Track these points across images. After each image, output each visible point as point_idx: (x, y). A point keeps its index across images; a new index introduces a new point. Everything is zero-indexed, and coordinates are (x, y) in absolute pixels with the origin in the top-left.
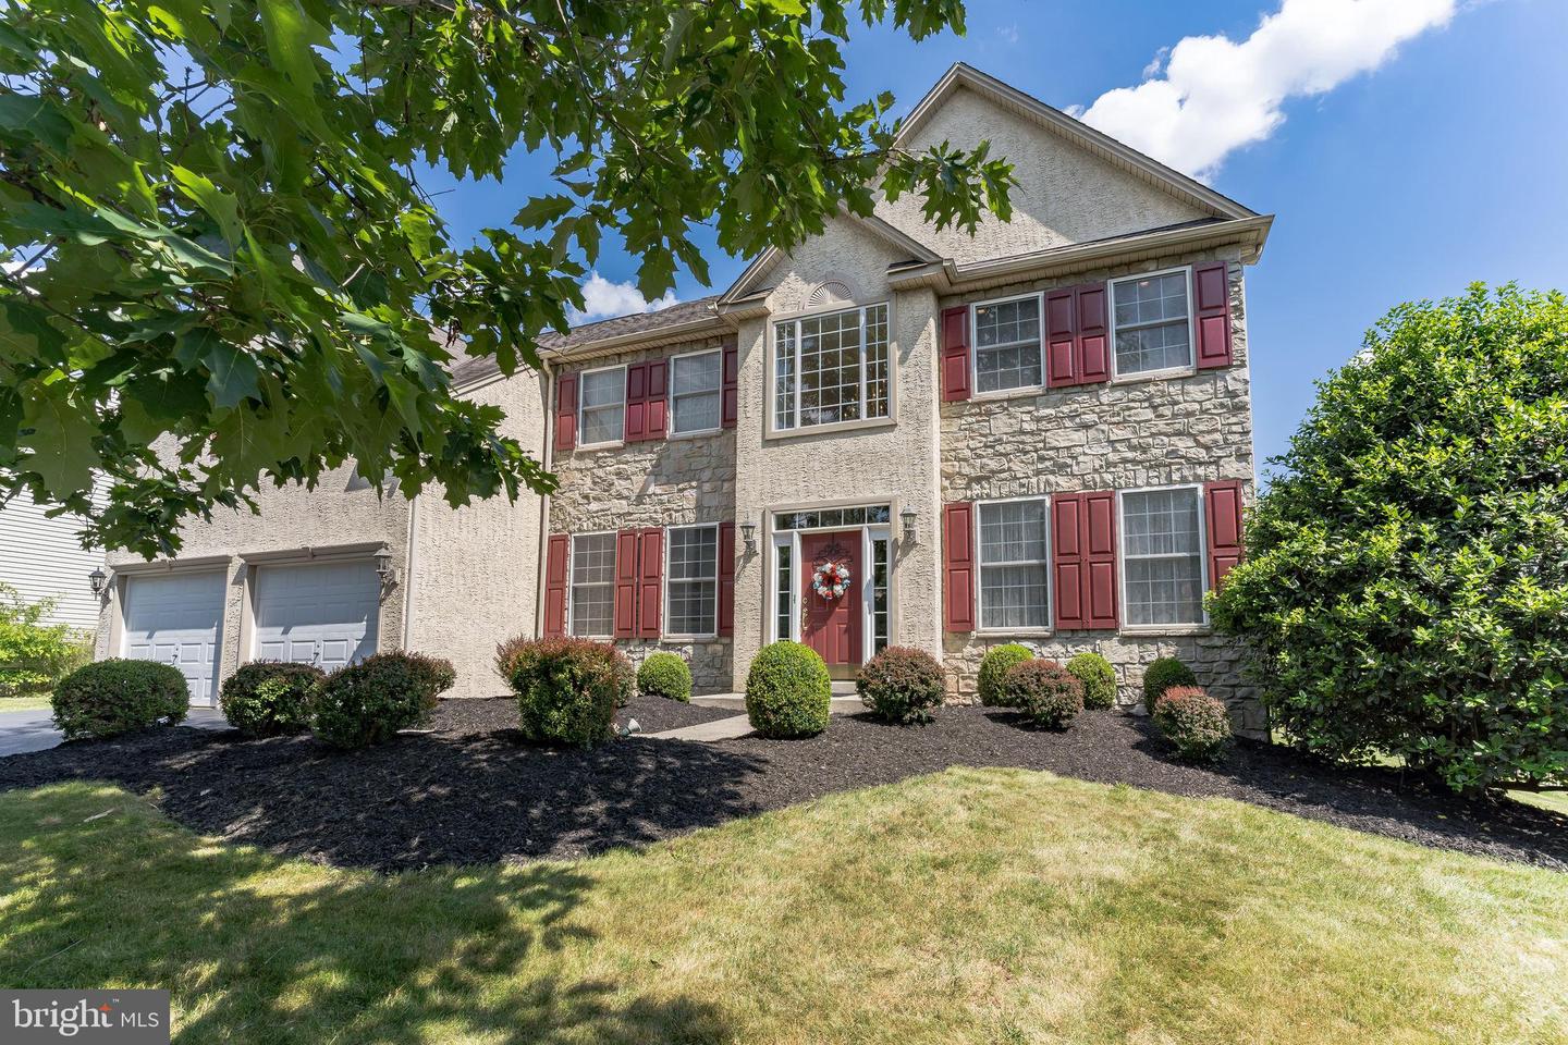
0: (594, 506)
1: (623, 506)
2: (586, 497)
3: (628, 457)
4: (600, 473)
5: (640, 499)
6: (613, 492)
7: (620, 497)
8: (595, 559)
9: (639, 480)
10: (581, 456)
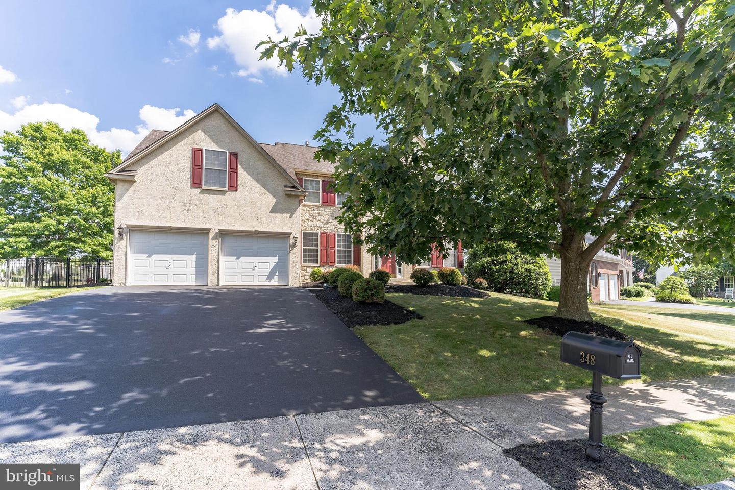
0: (310, 223)
1: (320, 224)
2: (307, 220)
3: (322, 209)
4: (312, 212)
5: (327, 223)
6: (317, 219)
7: (320, 221)
8: (311, 240)
9: (326, 218)
10: (304, 206)
